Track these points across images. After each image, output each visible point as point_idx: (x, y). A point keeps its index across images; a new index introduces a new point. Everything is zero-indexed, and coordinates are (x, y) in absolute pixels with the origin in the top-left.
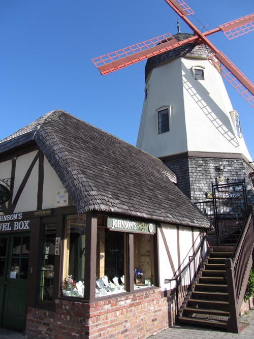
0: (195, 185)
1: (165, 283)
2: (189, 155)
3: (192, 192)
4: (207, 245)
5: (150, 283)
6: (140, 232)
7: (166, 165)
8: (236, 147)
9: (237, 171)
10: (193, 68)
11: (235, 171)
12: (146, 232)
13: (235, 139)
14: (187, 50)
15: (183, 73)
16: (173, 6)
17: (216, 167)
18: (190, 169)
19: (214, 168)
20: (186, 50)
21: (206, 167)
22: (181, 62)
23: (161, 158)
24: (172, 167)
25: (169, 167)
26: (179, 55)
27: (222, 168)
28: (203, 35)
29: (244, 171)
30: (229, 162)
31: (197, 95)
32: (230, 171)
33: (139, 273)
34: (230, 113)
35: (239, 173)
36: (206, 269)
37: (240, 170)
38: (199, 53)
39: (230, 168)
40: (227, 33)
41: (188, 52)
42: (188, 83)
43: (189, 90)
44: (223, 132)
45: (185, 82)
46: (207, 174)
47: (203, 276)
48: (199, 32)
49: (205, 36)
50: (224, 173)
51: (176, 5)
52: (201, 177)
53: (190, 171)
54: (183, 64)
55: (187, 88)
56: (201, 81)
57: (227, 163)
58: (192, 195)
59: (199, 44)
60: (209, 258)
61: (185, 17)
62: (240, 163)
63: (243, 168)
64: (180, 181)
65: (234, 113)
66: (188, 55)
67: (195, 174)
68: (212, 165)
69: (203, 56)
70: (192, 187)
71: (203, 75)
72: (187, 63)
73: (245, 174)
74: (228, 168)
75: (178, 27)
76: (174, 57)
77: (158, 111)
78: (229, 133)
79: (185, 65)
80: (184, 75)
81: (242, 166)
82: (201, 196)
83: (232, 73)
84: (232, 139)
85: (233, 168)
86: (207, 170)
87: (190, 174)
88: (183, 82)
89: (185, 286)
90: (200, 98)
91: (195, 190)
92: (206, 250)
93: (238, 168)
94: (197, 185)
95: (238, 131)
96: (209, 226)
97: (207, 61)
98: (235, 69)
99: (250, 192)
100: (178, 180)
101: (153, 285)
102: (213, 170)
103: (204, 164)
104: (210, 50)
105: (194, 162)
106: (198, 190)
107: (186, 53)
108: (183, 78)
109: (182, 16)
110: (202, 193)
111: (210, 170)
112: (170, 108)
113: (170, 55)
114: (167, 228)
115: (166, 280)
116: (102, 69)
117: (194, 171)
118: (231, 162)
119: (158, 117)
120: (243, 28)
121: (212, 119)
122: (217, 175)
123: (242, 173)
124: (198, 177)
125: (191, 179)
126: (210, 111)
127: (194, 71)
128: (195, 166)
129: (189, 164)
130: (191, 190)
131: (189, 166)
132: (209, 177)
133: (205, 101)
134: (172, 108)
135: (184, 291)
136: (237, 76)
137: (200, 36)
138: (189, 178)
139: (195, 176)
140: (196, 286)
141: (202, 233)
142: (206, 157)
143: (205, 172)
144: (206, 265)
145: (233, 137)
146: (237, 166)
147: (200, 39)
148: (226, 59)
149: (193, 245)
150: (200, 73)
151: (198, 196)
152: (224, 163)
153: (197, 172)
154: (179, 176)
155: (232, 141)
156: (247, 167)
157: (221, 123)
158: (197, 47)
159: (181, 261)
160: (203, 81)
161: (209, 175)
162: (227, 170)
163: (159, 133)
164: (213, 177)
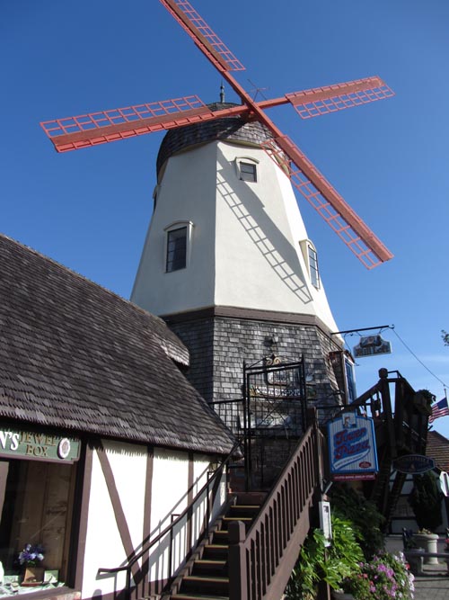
0: (223, 369)
1: (99, 577)
2: (217, 312)
3: (215, 384)
4: (227, 490)
5: (54, 580)
6: (30, 456)
7: (173, 331)
8: (305, 303)
9: (306, 347)
10: (238, 161)
11: (301, 346)
12: (52, 457)
13: (304, 289)
14: (229, 128)
15: (219, 167)
16: (207, 53)
17: (266, 337)
18: (215, 338)
19: (261, 338)
20: (226, 128)
21: (246, 337)
22: (216, 149)
23: (164, 318)
24: (184, 334)
25: (177, 334)
26: (214, 137)
27: (277, 339)
28: (257, 105)
29: (317, 347)
30: (290, 329)
31: (242, 207)
32: (292, 346)
33: (33, 556)
34: (300, 243)
35: (309, 351)
36: (214, 542)
37: (311, 345)
38: (251, 137)
39: (293, 341)
40: (300, 108)
41: (231, 132)
42: (226, 185)
43: (228, 197)
44: (284, 275)
45: (221, 183)
46: (248, 351)
47: (204, 558)
48: (251, 100)
49: (261, 107)
50: (279, 349)
51: (213, 52)
52: (237, 355)
53: (215, 343)
54: (221, 152)
55: (224, 193)
56: (250, 184)
57: (288, 331)
58: (215, 390)
59: (250, 121)
60: (224, 517)
61: (227, 73)
62: (310, 333)
63: (317, 342)
64: (195, 361)
65: (308, 243)
66: (230, 137)
67: (225, 349)
68: (258, 334)
69: (257, 142)
70: (216, 373)
71: (255, 173)
72: (228, 152)
73: (320, 354)
74: (290, 340)
75: (221, 95)
76: (205, 139)
77: (170, 230)
78: (295, 277)
79: (224, 153)
80: (220, 171)
81: (314, 338)
82: (233, 391)
83: (303, 172)
84: (299, 288)
85: (298, 341)
86: (248, 342)
87: (215, 348)
88: (218, 182)
89: (157, 582)
90: (246, 213)
91: (223, 379)
92: (223, 500)
93: (307, 342)
94: (228, 370)
95: (313, 276)
96: (229, 451)
97: (263, 151)
98: (309, 166)
99: (327, 387)
100: (191, 360)
101: (61, 585)
102: (260, 343)
103: (243, 332)
104: (269, 133)
105: (224, 325)
106: (227, 380)
107: (227, 134)
108: (219, 175)
109: (222, 70)
110: (236, 385)
111: (254, 342)
112: (191, 227)
113: (199, 136)
114: (120, 452)
115: (100, 570)
116: (58, 141)
117: (222, 344)
118: (295, 331)
119: (168, 242)
120: (327, 102)
121: (265, 251)
122: (267, 352)
123: (314, 351)
124: (230, 355)
125: (215, 358)
126: (263, 235)
127: (239, 165)
128: (225, 334)
129: (216, 329)
130: (215, 379)
131: (215, 333)
132: (251, 356)
133: (254, 218)
134: (193, 226)
135: (153, 593)
136: (311, 177)
137: (251, 108)
138: (212, 356)
139: (224, 354)
140: (183, 581)
141: (214, 465)
142: (247, 318)
143: (246, 345)
144: (215, 534)
145: (301, 284)
146: (306, 338)
147: (252, 113)
148: (294, 149)
149: (190, 489)
150: (250, 171)
151: (227, 391)
152: (283, 331)
153: (230, 345)
154: (195, 351)
155: (299, 292)
156: (325, 342)
157: (281, 259)
158: (247, 126)
159: (153, 525)
160: (253, 183)
161: (252, 352)
162: (285, 345)
163: (167, 271)
164: (259, 357)
